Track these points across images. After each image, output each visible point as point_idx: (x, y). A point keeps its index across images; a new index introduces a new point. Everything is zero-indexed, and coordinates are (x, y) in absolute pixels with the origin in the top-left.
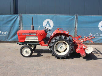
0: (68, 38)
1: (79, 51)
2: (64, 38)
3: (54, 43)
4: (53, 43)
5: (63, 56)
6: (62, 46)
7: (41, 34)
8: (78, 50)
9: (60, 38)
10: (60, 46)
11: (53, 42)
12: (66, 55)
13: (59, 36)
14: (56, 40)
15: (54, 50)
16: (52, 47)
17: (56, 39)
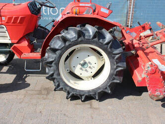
0: (108, 37)
1: (144, 79)
2: (95, 37)
3: (58, 52)
4: (54, 50)
5: (89, 91)
6: (87, 60)
7: (16, 19)
8: (140, 79)
9: (80, 34)
10: (82, 62)
11: (57, 47)
12: (99, 88)
13: (78, 28)
14: (67, 44)
15: (59, 74)
16: (53, 64)
17: (65, 40)
